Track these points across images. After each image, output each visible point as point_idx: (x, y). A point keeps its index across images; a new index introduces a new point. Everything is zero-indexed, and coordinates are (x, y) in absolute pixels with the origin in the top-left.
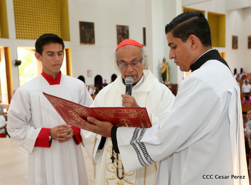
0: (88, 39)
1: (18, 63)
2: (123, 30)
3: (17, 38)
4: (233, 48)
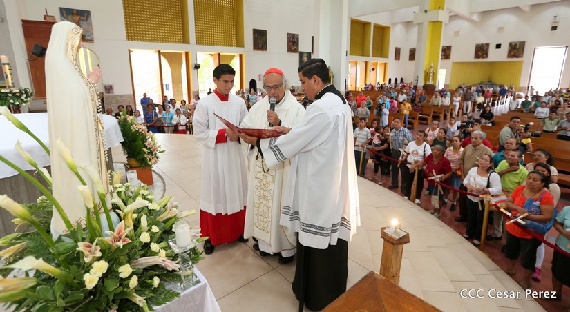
0: (260, 46)
1: (197, 67)
2: (293, 38)
3: (197, 43)
4: (395, 59)
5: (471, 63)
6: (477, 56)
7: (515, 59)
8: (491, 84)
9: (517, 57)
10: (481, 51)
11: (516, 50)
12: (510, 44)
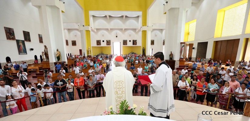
4: (67, 45)
5: (96, 47)
6: (97, 44)
7: (109, 46)
8: (103, 54)
9: (109, 45)
10: (98, 42)
11: (108, 43)
12: (107, 41)
